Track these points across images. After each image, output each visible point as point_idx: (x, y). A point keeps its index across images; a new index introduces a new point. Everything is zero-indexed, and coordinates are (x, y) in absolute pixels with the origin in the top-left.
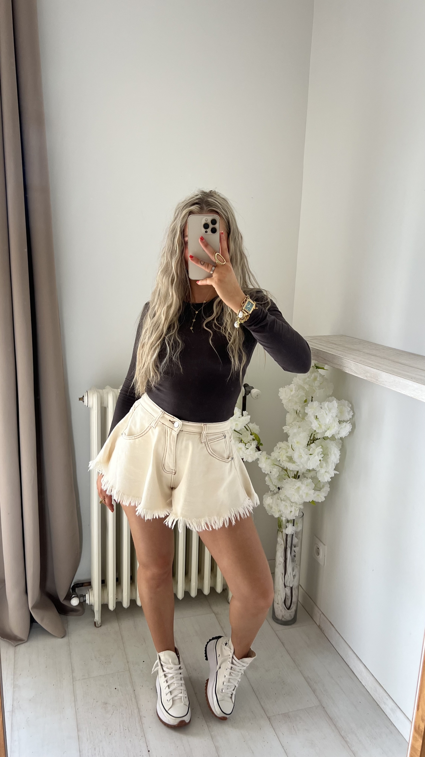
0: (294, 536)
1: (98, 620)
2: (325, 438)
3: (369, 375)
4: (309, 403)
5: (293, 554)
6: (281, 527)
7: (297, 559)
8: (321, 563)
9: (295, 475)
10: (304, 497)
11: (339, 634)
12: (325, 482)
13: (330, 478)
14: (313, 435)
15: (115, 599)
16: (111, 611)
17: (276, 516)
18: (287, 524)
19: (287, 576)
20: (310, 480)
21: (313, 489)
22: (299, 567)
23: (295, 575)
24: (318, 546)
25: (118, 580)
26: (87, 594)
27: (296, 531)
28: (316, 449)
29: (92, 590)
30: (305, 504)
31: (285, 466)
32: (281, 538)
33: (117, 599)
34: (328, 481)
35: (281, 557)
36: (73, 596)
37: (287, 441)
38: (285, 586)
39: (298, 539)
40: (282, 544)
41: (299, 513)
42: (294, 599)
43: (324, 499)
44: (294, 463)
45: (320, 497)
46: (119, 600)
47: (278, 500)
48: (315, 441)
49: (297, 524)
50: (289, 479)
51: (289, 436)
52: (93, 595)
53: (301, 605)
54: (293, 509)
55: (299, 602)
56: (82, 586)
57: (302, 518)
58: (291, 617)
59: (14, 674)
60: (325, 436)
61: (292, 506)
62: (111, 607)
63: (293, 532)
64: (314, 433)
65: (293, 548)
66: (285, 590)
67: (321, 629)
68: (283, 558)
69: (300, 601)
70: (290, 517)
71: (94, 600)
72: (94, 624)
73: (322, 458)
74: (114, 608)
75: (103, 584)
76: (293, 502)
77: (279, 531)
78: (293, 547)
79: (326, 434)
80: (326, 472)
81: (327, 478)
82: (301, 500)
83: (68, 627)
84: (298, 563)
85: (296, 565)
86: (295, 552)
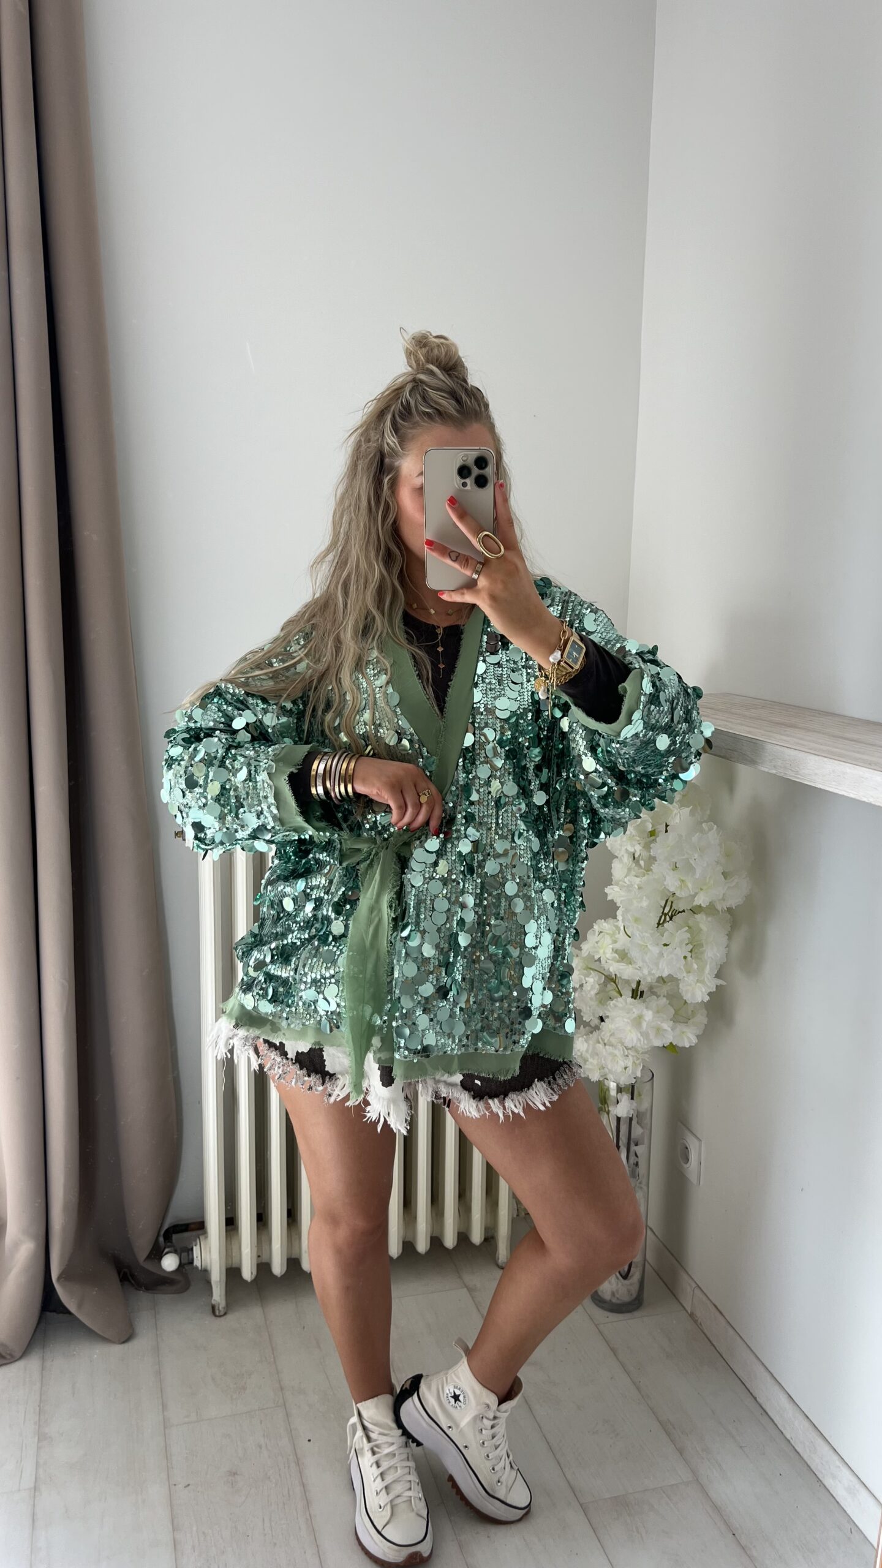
0: (634, 1122)
1: (219, 1301)
2: (695, 910)
4: (657, 835)
5: (632, 1159)
6: (606, 1102)
7: (641, 1170)
8: (694, 1179)
9: (633, 990)
10: (651, 1037)
11: (733, 1328)
12: (698, 1003)
13: (708, 995)
15: (256, 1255)
16: (246, 1281)
17: (595, 1077)
18: (619, 1096)
20: (665, 999)
21: (671, 1020)
22: (645, 1188)
24: (685, 1142)
25: (262, 1218)
26: (196, 1245)
27: (638, 1112)
28: (677, 933)
29: (206, 1237)
30: (655, 1050)
31: (611, 970)
33: (259, 1256)
34: (702, 1001)
36: (166, 1250)
37: (615, 917)
39: (641, 1126)
41: (642, 1073)
43: (694, 1040)
44: (631, 964)
45: (687, 1038)
46: (264, 1259)
47: (598, 1045)
48: (673, 917)
49: (640, 1095)
50: (620, 999)
51: (617, 908)
52: (208, 1249)
53: (652, 1270)
54: (629, 1064)
55: (646, 1263)
56: (186, 1230)
57: (651, 1082)
58: (631, 1295)
59: (41, 1412)
60: (695, 904)
61: (627, 1056)
62: (248, 1272)
63: (632, 1112)
64: (671, 899)
65: (633, 1148)
67: (696, 1322)
69: (650, 1261)
70: (625, 1080)
71: (211, 1259)
72: (212, 1311)
73: (690, 952)
74: (253, 1277)
75: (230, 1228)
76: (630, 1046)
78: (632, 1144)
79: (696, 899)
80: (698, 981)
81: (700, 993)
82: (646, 1042)
83: (155, 1317)
84: (644, 1182)
85: (640, 1183)
86: (638, 1155)
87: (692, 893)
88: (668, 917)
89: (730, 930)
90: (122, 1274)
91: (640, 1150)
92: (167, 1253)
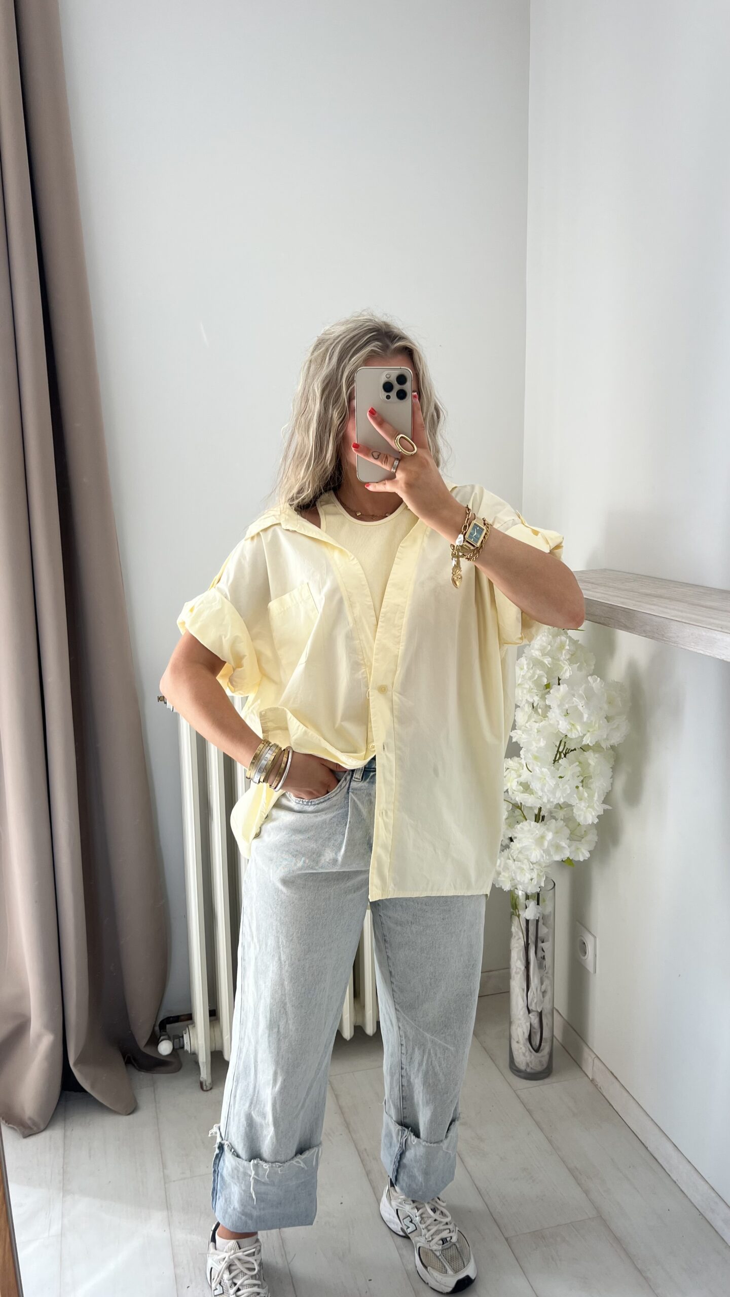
0: (540, 923)
1: (206, 1078)
2: (584, 748)
3: (648, 628)
4: (553, 689)
5: (540, 954)
6: (516, 908)
7: (548, 961)
8: (590, 969)
9: (536, 815)
10: (552, 853)
11: (628, 1091)
12: (589, 824)
13: (597, 817)
17: (507, 887)
18: (527, 902)
19: (532, 993)
20: (562, 822)
21: (568, 839)
22: (551, 977)
23: (545, 992)
24: (583, 939)
26: (185, 1034)
27: (543, 915)
28: (570, 767)
29: (194, 1026)
30: (555, 864)
31: (517, 799)
32: (517, 927)
34: (593, 823)
35: (518, 961)
36: (162, 1038)
37: (519, 756)
38: (529, 1011)
39: (548, 928)
40: (520, 938)
41: (545, 883)
42: (546, 1034)
43: (588, 855)
44: (533, 793)
45: (583, 855)
47: (508, 861)
48: (566, 755)
49: (544, 901)
50: (525, 823)
51: (521, 748)
52: (195, 1037)
53: (559, 1044)
54: (535, 876)
55: (554, 1038)
56: (177, 1021)
57: (553, 889)
58: (543, 1065)
59: (64, 1172)
60: (584, 743)
61: (533, 869)
63: (538, 915)
64: (564, 740)
65: (540, 945)
66: (529, 1016)
67: (596, 1086)
68: (524, 962)
69: (558, 1038)
70: (532, 889)
71: (198, 1044)
72: (200, 1086)
73: (581, 782)
75: (213, 1018)
76: (535, 861)
77: (513, 914)
78: (539, 942)
79: (584, 739)
80: (588, 807)
81: (591, 817)
82: (547, 858)
83: (154, 1092)
84: (550, 971)
85: (547, 973)
86: (545, 950)
87: (581, 735)
88: (563, 756)
89: (613, 764)
90: (126, 1058)
91: (546, 946)
92: (162, 1041)
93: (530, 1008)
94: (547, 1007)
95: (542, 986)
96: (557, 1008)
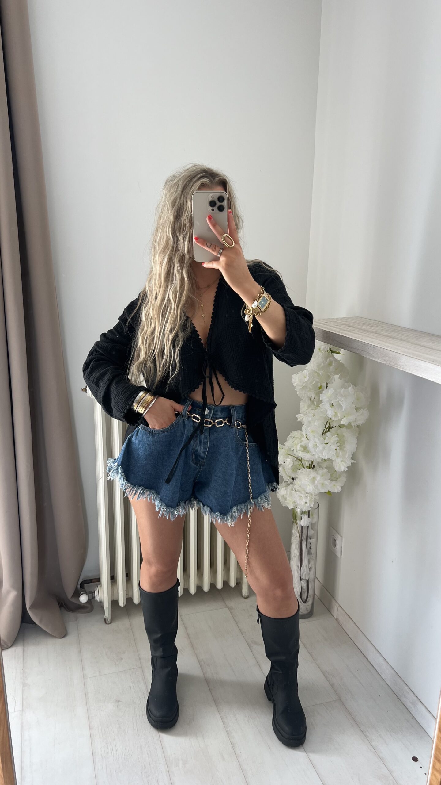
0: (310, 528)
1: (108, 617)
2: (340, 426)
3: (387, 358)
4: (323, 390)
5: (309, 546)
6: (296, 519)
7: (313, 551)
8: (338, 555)
9: (310, 465)
10: (319, 488)
11: (357, 626)
12: (342, 471)
13: (347, 467)
14: (328, 423)
15: (125, 595)
16: (121, 607)
17: (291, 507)
18: (302, 516)
19: (303, 569)
20: (326, 469)
21: (329, 479)
22: (315, 559)
23: (311, 568)
24: (334, 537)
25: (128, 576)
26: (96, 590)
27: (311, 523)
28: (332, 438)
29: (101, 586)
30: (321, 494)
31: (299, 455)
32: (296, 530)
33: (127, 595)
34: (344, 471)
35: (296, 550)
36: (82, 593)
37: (301, 429)
38: (301, 579)
39: (313, 530)
40: (296, 537)
41: (314, 505)
42: (310, 592)
43: (340, 489)
44: (309, 453)
45: (336, 488)
46: (129, 596)
47: (292, 491)
48: (330, 430)
49: (312, 515)
50: (304, 469)
51: (303, 425)
52: (102, 592)
53: (317, 598)
54: (308, 501)
55: (315, 595)
56: (91, 582)
57: (318, 508)
58: (308, 610)
59: (24, 673)
60: (341, 424)
61: (307, 497)
62: (122, 603)
63: (309, 523)
64: (329, 421)
65: (309, 540)
66: (301, 583)
67: (339, 622)
68: (299, 550)
69: (317, 594)
70: (305, 509)
71: (104, 597)
72: (104, 621)
73: (338, 447)
74: (124, 605)
75: (112, 580)
76: (309, 492)
77: (294, 522)
78: (308, 538)
79: (342, 421)
80: (342, 461)
81: (343, 467)
82: (316, 490)
83: (77, 623)
84: (314, 556)
85: (312, 557)
86: (311, 544)
87: (340, 418)
88: (327, 430)
89: (358, 436)
90: (60, 605)
91: (312, 541)
93: (302, 577)
94: (312, 577)
95: (310, 565)
96: (317, 577)
